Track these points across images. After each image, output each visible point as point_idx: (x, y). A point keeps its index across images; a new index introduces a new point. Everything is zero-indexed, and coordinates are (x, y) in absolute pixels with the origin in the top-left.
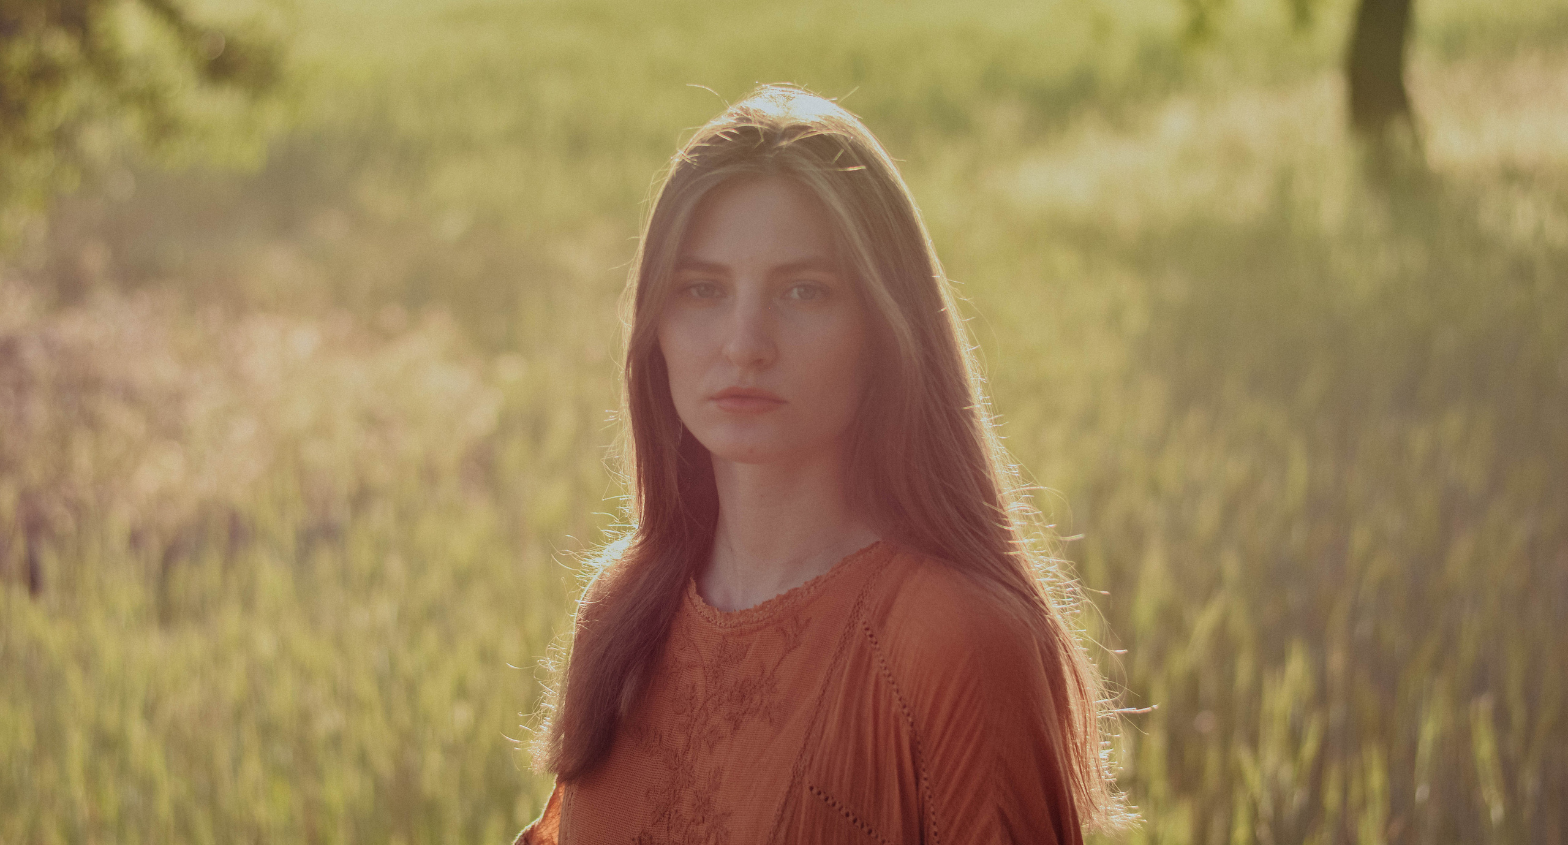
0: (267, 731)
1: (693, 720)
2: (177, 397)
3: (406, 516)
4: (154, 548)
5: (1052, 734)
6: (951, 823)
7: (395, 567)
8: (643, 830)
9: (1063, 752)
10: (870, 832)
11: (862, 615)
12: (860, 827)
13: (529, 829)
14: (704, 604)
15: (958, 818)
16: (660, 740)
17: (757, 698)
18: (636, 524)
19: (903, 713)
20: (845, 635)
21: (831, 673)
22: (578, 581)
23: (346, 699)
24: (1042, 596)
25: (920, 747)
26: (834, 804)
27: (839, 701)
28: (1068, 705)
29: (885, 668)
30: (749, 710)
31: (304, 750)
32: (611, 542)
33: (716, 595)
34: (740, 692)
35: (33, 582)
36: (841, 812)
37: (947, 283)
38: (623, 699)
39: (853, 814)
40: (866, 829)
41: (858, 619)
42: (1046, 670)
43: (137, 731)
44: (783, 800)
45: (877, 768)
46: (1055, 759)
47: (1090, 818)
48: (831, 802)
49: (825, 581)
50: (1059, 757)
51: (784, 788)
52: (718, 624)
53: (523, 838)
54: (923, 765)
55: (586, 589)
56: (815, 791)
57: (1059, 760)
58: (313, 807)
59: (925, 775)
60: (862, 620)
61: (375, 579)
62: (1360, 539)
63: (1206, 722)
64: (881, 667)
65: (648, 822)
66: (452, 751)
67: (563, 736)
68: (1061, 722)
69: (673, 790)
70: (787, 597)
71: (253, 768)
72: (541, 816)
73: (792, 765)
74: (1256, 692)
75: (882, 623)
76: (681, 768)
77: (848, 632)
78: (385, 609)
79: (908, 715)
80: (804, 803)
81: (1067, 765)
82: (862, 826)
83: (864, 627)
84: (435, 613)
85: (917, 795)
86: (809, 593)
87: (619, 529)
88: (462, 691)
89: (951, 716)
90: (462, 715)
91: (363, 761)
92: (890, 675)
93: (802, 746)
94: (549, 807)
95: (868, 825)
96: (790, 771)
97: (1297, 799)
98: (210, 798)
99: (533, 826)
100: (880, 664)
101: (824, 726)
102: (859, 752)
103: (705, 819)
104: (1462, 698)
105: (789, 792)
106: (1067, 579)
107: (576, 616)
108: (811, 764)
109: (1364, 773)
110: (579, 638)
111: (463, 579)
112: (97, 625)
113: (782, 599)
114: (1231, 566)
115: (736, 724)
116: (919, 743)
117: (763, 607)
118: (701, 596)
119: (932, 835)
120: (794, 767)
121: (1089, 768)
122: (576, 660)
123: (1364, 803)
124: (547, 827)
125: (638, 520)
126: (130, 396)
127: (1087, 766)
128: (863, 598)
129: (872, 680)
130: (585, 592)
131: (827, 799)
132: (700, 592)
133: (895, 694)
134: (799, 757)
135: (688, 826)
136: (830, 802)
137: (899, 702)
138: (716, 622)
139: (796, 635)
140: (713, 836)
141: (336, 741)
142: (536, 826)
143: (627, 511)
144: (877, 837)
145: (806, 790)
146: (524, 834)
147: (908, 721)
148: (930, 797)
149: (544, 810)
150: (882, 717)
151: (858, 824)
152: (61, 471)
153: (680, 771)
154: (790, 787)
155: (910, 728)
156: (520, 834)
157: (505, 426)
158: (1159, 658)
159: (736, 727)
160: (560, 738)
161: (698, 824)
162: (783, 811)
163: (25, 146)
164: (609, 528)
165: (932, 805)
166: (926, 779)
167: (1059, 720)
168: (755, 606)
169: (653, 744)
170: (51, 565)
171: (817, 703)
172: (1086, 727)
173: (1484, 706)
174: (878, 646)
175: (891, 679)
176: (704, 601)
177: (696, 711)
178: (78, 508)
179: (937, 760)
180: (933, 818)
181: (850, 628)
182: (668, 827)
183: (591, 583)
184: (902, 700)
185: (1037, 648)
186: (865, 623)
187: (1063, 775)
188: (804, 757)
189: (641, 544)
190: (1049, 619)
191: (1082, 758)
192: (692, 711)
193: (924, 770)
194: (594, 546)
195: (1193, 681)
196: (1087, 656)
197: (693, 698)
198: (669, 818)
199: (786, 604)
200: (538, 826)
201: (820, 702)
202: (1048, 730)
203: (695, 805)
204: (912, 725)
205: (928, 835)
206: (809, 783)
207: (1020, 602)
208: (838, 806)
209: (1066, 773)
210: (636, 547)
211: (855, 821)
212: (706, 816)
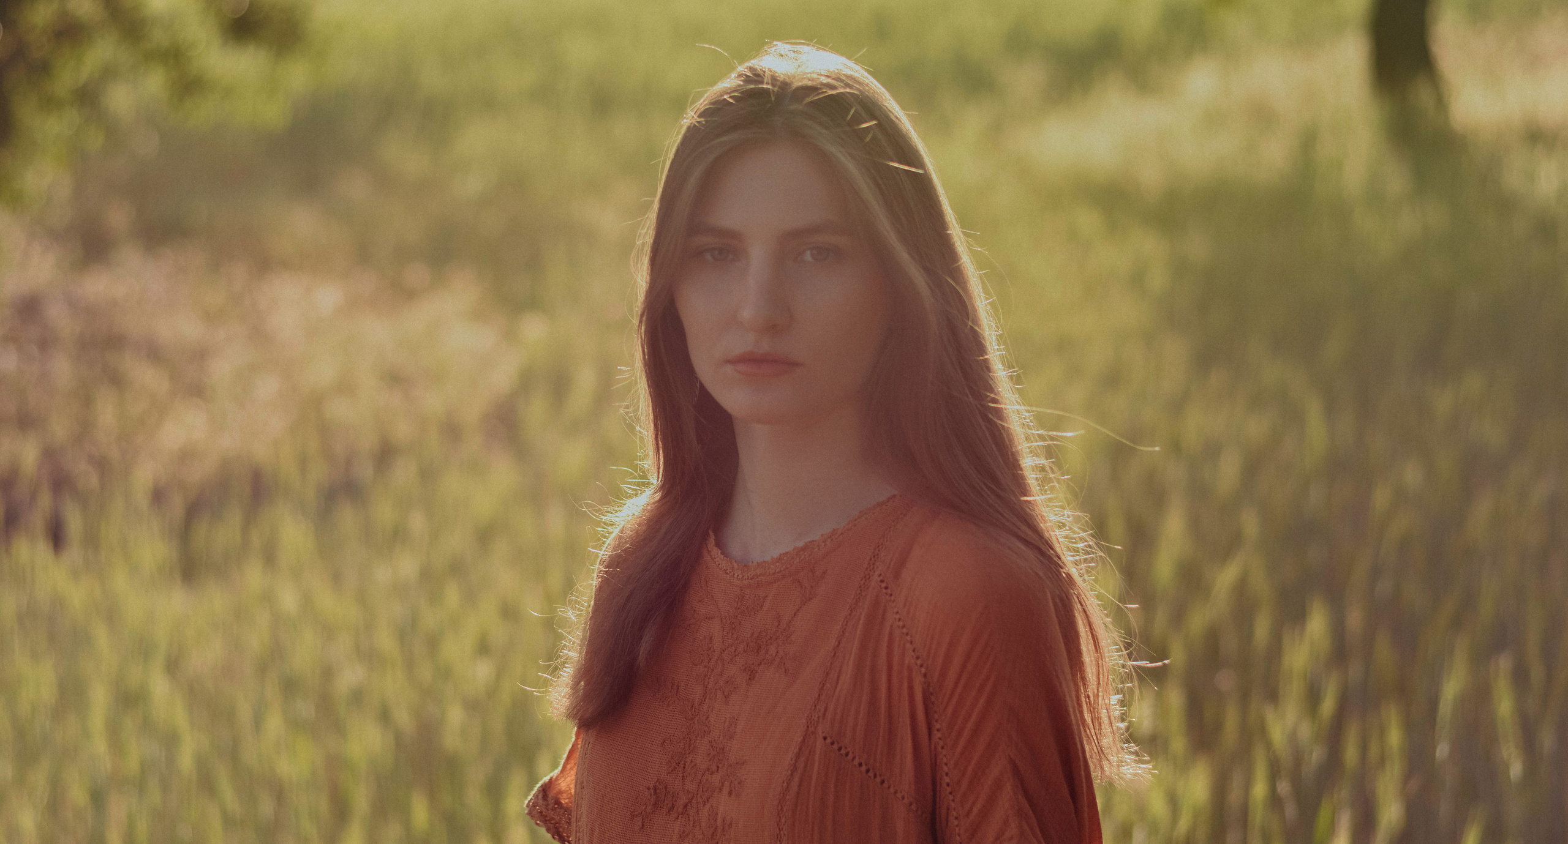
0: (290, 687)
1: (710, 671)
2: (200, 355)
3: (428, 475)
4: (177, 505)
5: (1064, 686)
6: (963, 775)
7: (417, 522)
8: (658, 779)
9: (1076, 705)
10: (883, 782)
11: (878, 567)
12: (872, 777)
13: (547, 780)
14: (722, 556)
15: (970, 769)
16: (677, 692)
17: (772, 650)
18: (655, 479)
19: (916, 664)
20: (860, 587)
21: (846, 625)
22: (599, 533)
23: (369, 656)
24: (1058, 550)
25: (933, 698)
26: (847, 754)
27: (853, 654)
28: (1081, 657)
29: (900, 620)
30: (765, 661)
31: (326, 704)
32: (630, 497)
33: (735, 547)
34: (756, 643)
35: (57, 537)
36: (855, 763)
37: (961, 234)
38: (642, 649)
39: (866, 765)
40: (878, 780)
41: (874, 572)
42: (1060, 623)
43: (160, 687)
44: (797, 750)
45: (890, 716)
46: (1067, 711)
47: (1102, 768)
48: (845, 752)
49: (842, 534)
50: (1071, 710)
51: (798, 738)
52: (736, 576)
53: (541, 789)
54: (936, 716)
55: (608, 542)
56: (829, 741)
57: (1072, 713)
58: (335, 764)
59: (938, 726)
60: (877, 573)
61: (398, 536)
62: (1381, 498)
63: (1226, 680)
64: (895, 619)
65: (663, 771)
66: (473, 706)
67: (582, 683)
68: (1074, 675)
69: (688, 740)
70: (803, 549)
71: (274, 723)
72: (560, 768)
73: (806, 715)
74: (1275, 651)
75: (897, 575)
76: (697, 718)
77: (864, 583)
78: (407, 565)
79: (921, 666)
80: (818, 751)
81: (1079, 718)
82: (875, 776)
83: (879, 579)
84: (457, 568)
85: (930, 748)
86: (825, 545)
87: (638, 484)
88: (483, 648)
89: (964, 667)
90: (482, 672)
91: (385, 716)
92: (904, 626)
93: (817, 696)
94: (568, 758)
95: (880, 775)
96: (804, 721)
97: (1316, 756)
98: (233, 753)
99: (551, 779)
100: (895, 616)
101: (839, 677)
102: (873, 703)
103: (720, 769)
104: (1481, 658)
105: (803, 741)
106: (1080, 532)
107: (597, 567)
108: (824, 715)
109: (1382, 733)
110: (600, 589)
111: (485, 536)
112: (120, 581)
113: (799, 551)
114: (1250, 524)
115: (751, 674)
116: (932, 694)
117: (780, 559)
118: (720, 549)
119: (944, 785)
120: (808, 717)
121: (1101, 719)
122: (596, 610)
123: (1382, 760)
124: (565, 778)
125: (656, 475)
126: (154, 353)
127: (1099, 718)
128: (879, 551)
129: (886, 631)
130: (606, 545)
131: (840, 749)
132: (718, 545)
133: (908, 645)
134: (813, 708)
135: (703, 775)
136: (843, 752)
137: (912, 654)
138: (734, 574)
139: (812, 587)
140: (727, 784)
141: (358, 697)
142: (554, 777)
143: (646, 466)
144: (889, 787)
145: (820, 741)
146: (542, 785)
147: (921, 671)
148: (942, 748)
149: (562, 762)
150: (895, 668)
151: (871, 774)
152: (85, 427)
153: (696, 722)
154: (804, 737)
155: (923, 680)
156: (539, 785)
157: (526, 382)
158: (1179, 616)
159: (751, 679)
160: (580, 685)
161: (712, 773)
162: (796, 761)
163: (50, 104)
164: (630, 483)
165: (945, 756)
166: (938, 730)
167: (1072, 674)
168: (772, 558)
169: (670, 694)
170: (74, 523)
171: (832, 655)
172: (1099, 679)
173: (1504, 664)
174: (893, 598)
175: (904, 630)
176: (722, 554)
177: (713, 662)
178: (101, 464)
179: (950, 710)
180: (945, 769)
181: (866, 580)
182: (683, 776)
183: (613, 536)
184: (916, 651)
185: (1050, 601)
186: (880, 575)
187: (1075, 728)
188: (817, 707)
189: (661, 499)
190: (1064, 572)
191: (1094, 708)
192: (709, 662)
193: (937, 721)
194: (614, 501)
195: (1212, 637)
196: (1102, 609)
197: (710, 649)
198: (684, 768)
199: (803, 557)
200: (557, 777)
201: (835, 653)
202: (1061, 684)
203: (710, 754)
204: (925, 675)
205: (941, 785)
206: (823, 732)
207: (1035, 556)
208: (850, 756)
209: (1078, 726)
210: (654, 503)
211: (868, 771)
212: (720, 766)
